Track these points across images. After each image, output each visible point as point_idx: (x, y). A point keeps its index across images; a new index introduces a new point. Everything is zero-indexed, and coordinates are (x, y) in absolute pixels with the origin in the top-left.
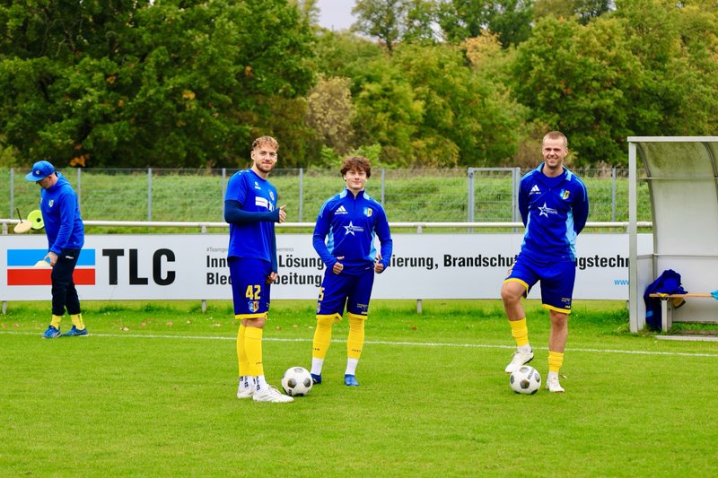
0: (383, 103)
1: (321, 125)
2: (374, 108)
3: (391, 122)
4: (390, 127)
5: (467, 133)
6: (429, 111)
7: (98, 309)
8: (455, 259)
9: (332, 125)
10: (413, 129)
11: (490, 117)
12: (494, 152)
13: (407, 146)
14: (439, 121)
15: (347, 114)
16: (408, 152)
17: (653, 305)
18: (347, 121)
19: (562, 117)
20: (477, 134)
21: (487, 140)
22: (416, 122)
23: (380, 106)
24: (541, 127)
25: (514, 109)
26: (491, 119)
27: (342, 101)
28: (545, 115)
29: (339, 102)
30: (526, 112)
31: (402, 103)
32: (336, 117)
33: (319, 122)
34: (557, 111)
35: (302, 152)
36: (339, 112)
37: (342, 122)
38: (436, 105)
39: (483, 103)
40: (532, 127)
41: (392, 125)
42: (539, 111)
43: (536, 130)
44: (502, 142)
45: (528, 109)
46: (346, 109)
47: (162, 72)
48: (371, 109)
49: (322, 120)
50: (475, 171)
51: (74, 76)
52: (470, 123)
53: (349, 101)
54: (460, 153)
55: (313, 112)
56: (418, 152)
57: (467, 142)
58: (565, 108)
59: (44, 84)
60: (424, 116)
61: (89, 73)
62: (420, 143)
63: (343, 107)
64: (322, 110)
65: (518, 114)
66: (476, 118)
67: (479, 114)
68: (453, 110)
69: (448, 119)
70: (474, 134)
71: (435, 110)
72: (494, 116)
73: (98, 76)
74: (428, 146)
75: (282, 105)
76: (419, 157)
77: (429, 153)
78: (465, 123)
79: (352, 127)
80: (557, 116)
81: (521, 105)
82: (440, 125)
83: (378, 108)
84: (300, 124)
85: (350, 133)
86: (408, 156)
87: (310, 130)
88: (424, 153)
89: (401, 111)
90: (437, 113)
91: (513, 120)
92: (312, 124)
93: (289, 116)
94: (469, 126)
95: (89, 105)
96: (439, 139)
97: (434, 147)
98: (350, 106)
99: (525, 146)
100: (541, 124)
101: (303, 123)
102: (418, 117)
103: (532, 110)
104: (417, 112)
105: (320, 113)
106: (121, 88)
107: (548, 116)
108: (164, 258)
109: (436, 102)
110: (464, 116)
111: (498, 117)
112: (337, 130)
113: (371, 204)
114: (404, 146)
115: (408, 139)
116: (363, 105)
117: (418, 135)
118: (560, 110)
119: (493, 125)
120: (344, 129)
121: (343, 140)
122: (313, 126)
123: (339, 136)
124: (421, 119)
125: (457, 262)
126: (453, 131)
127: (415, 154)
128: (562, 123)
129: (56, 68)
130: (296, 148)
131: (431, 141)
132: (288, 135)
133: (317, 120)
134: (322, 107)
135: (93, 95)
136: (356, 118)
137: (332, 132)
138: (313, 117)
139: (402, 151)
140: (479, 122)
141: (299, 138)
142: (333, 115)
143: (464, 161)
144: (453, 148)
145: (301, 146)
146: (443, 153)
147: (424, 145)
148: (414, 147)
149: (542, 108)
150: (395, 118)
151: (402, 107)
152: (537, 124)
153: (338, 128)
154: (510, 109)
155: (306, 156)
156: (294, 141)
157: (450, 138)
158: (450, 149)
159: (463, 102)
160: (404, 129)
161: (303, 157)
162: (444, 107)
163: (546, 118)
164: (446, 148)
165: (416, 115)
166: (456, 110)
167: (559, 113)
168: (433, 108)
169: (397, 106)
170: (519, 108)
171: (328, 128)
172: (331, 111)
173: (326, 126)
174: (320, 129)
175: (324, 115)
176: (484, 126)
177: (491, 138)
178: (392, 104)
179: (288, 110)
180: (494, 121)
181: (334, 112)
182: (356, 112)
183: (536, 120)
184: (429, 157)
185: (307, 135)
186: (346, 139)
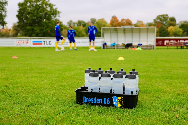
17: (104, 46)
47: (46, 28)
51: (36, 29)
59: (33, 30)
61: (37, 28)
73: (39, 29)
95: (37, 32)
106: (41, 30)
108: (50, 42)
113: (73, 31)
129: (34, 28)
135: (38, 31)
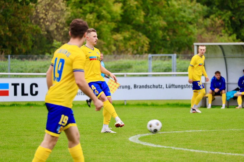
0: (90, 7)
1: (43, 22)
2: (83, 10)
3: (98, 21)
4: (96, 24)
5: (155, 29)
6: (125, 11)
7: (10, 104)
8: (138, 86)
9: (51, 23)
10: (113, 25)
11: (173, 15)
12: (176, 43)
13: (109, 39)
14: (133, 20)
15: (63, 15)
16: (109, 44)
18: (63, 20)
19: (234, 14)
20: (164, 29)
21: (171, 33)
22: (115, 20)
23: (88, 9)
24: (215, 22)
25: (194, 8)
26: (174, 17)
27: (59, 4)
28: (219, 12)
29: (56, 5)
30: (203, 10)
31: (105, 6)
32: (54, 17)
33: (42, 20)
34: (229, 9)
35: (30, 43)
36: (57, 13)
37: (59, 21)
38: (131, 7)
39: (168, 4)
40: (208, 22)
41: (98, 23)
42: (214, 8)
43: (212, 24)
44: (183, 35)
45: (205, 8)
46: (62, 10)
48: (81, 10)
49: (44, 19)
50: (152, 57)
52: (157, 20)
53: (64, 4)
54: (150, 44)
55: (37, 13)
56: (117, 43)
57: (155, 35)
58: (236, 6)
60: (121, 16)
62: (119, 36)
63: (60, 9)
64: (44, 11)
65: (197, 12)
66: (162, 16)
67: (165, 13)
68: (144, 10)
69: (140, 17)
70: (161, 29)
71: (130, 11)
72: (176, 15)
74: (125, 39)
75: (15, 8)
76: (118, 47)
77: (125, 44)
78: (153, 21)
79: (66, 25)
80: (230, 13)
81: (199, 4)
82: (134, 22)
83: (85, 10)
84: (28, 22)
85: (66, 29)
86: (110, 47)
87: (36, 27)
88: (122, 44)
89: (104, 13)
90: (131, 13)
91: (193, 16)
92: (36, 22)
93: (19, 15)
94: (157, 22)
96: (133, 33)
97: (129, 39)
98: (65, 8)
99: (201, 38)
100: (216, 19)
101: (29, 21)
102: (117, 16)
103: (209, 9)
104: (116, 13)
105: (42, 13)
107: (222, 13)
108: (34, 86)
109: (131, 5)
110: (152, 16)
111: (179, 16)
112: (55, 27)
114: (107, 38)
115: (110, 33)
116: (75, 7)
117: (117, 30)
118: (232, 8)
119: (175, 22)
120: (61, 26)
121: (60, 35)
122: (38, 24)
123: (58, 31)
124: (119, 18)
125: (138, 87)
126: (144, 27)
127: (115, 45)
128: (233, 18)
130: (25, 41)
131: (127, 35)
132: (20, 30)
133: (40, 19)
134: (44, 9)
136: (70, 18)
137: (52, 28)
138: (37, 16)
139: (105, 43)
140: (164, 19)
141: (28, 33)
142: (52, 15)
143: (153, 50)
144: (144, 40)
145: (29, 38)
146: (136, 43)
147: (121, 38)
148: (114, 39)
149: (218, 7)
150: (100, 17)
151: (105, 9)
152: (212, 19)
153: (57, 25)
154: (190, 8)
155: (33, 47)
156: (24, 35)
157: (142, 32)
158: (142, 41)
159: (152, 4)
160: (106, 26)
161: (30, 47)
162: (137, 8)
163: (220, 15)
164: (139, 40)
165: (115, 15)
166: (147, 10)
167: (231, 10)
168: (129, 10)
169: (101, 8)
170: (198, 7)
171: (49, 25)
172: (51, 12)
173: (48, 23)
174: (43, 26)
175: (46, 15)
176: (169, 23)
177: (174, 32)
178: (97, 7)
179: (19, 11)
180: (176, 19)
181: (52, 13)
182: (70, 13)
183: (212, 16)
184: (125, 47)
185: (34, 30)
186: (62, 34)
